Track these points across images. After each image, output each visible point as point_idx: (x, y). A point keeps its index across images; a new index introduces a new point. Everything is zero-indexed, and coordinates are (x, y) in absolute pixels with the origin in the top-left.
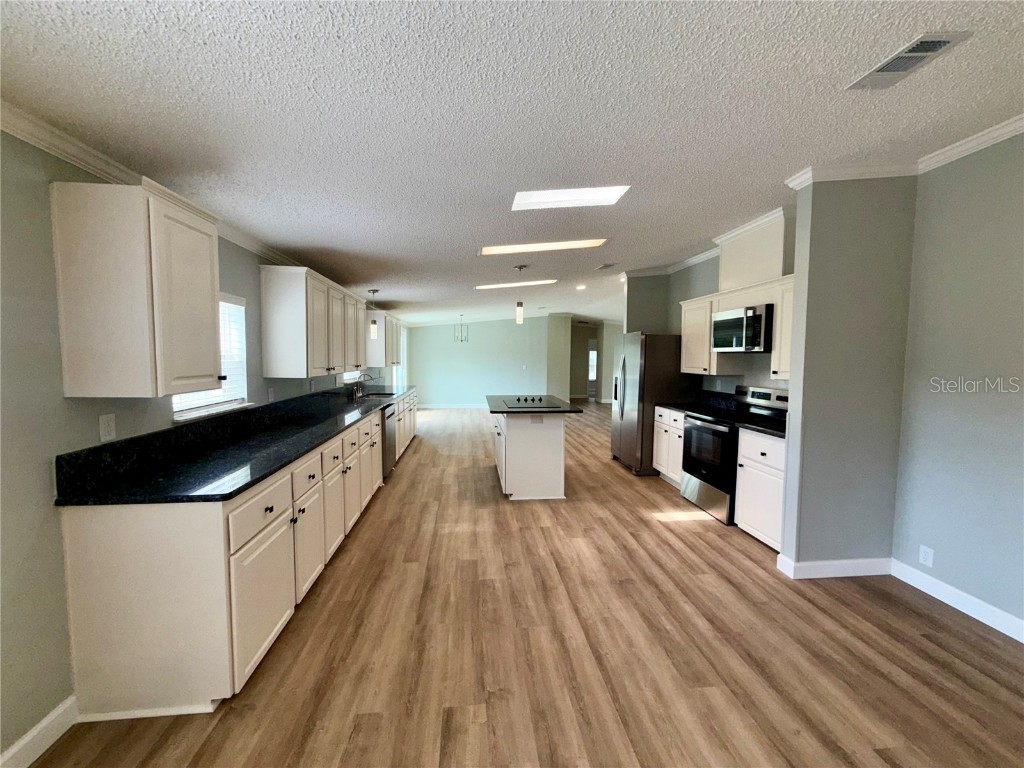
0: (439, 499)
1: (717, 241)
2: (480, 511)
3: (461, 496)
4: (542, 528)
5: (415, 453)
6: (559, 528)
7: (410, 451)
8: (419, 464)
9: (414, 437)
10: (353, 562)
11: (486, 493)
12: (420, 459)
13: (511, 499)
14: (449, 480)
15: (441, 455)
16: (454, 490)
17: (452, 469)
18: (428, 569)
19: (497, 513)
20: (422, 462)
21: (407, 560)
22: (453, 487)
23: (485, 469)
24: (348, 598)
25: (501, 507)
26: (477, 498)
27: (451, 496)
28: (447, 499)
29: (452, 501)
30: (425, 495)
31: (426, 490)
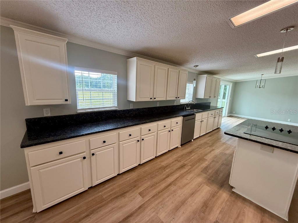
0: (192, 166)
2: (205, 186)
3: (205, 170)
5: (210, 136)
7: (209, 135)
8: (206, 143)
9: (217, 129)
10: (128, 179)
11: (221, 175)
12: (208, 140)
13: (233, 190)
14: (209, 157)
16: (204, 165)
17: (217, 151)
18: (140, 207)
19: (213, 195)
20: (208, 142)
21: (140, 194)
22: (207, 162)
24: (104, 197)
25: (221, 192)
26: (212, 176)
27: (200, 167)
28: (197, 168)
29: (197, 171)
30: (190, 160)
31: (192, 158)
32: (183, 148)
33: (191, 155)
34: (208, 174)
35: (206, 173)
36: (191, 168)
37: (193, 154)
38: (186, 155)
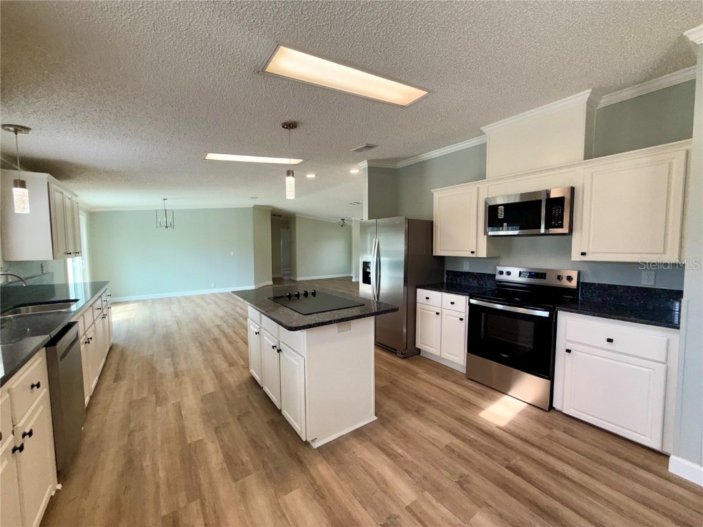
1: (484, 129)
4: (408, 508)
5: (117, 379)
6: (427, 494)
8: (132, 404)
9: (111, 348)
11: (269, 442)
12: (130, 391)
13: (316, 445)
14: (197, 430)
15: (162, 375)
16: (215, 458)
17: (191, 402)
20: (135, 397)
22: (210, 447)
23: (239, 387)
26: (264, 463)
27: (217, 476)
28: (212, 484)
29: (225, 490)
30: (163, 489)
31: (162, 474)
32: (76, 481)
33: (148, 472)
34: (250, 467)
35: (248, 473)
36: (203, 505)
37: (147, 463)
38: (127, 488)
